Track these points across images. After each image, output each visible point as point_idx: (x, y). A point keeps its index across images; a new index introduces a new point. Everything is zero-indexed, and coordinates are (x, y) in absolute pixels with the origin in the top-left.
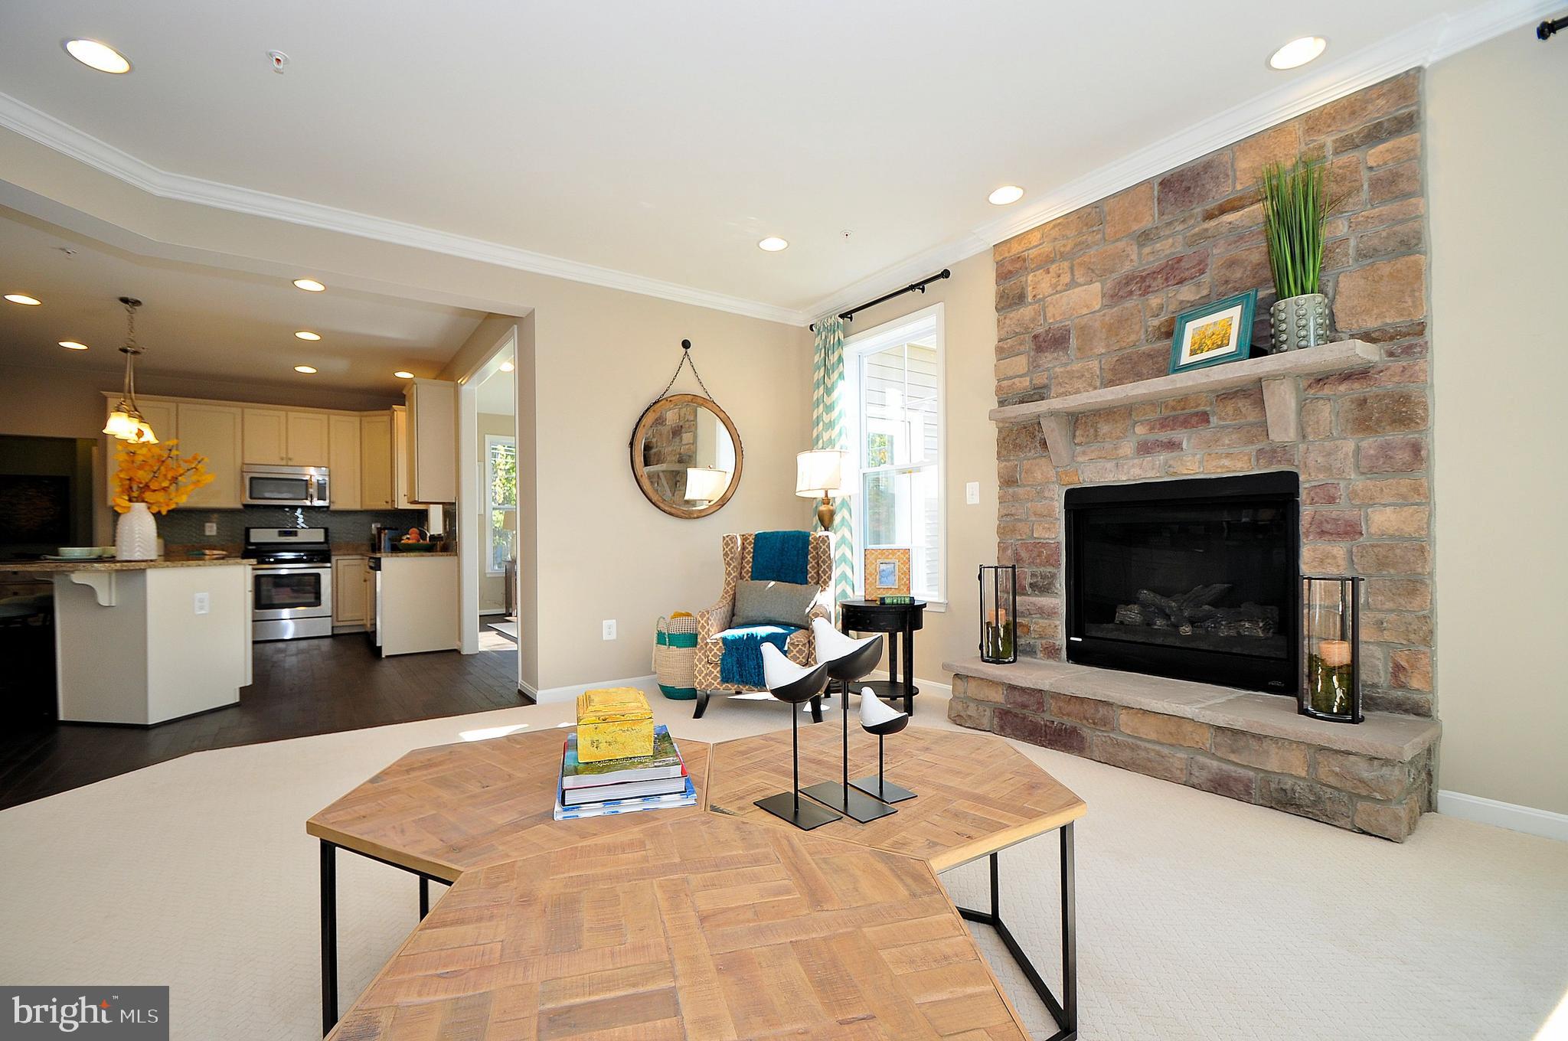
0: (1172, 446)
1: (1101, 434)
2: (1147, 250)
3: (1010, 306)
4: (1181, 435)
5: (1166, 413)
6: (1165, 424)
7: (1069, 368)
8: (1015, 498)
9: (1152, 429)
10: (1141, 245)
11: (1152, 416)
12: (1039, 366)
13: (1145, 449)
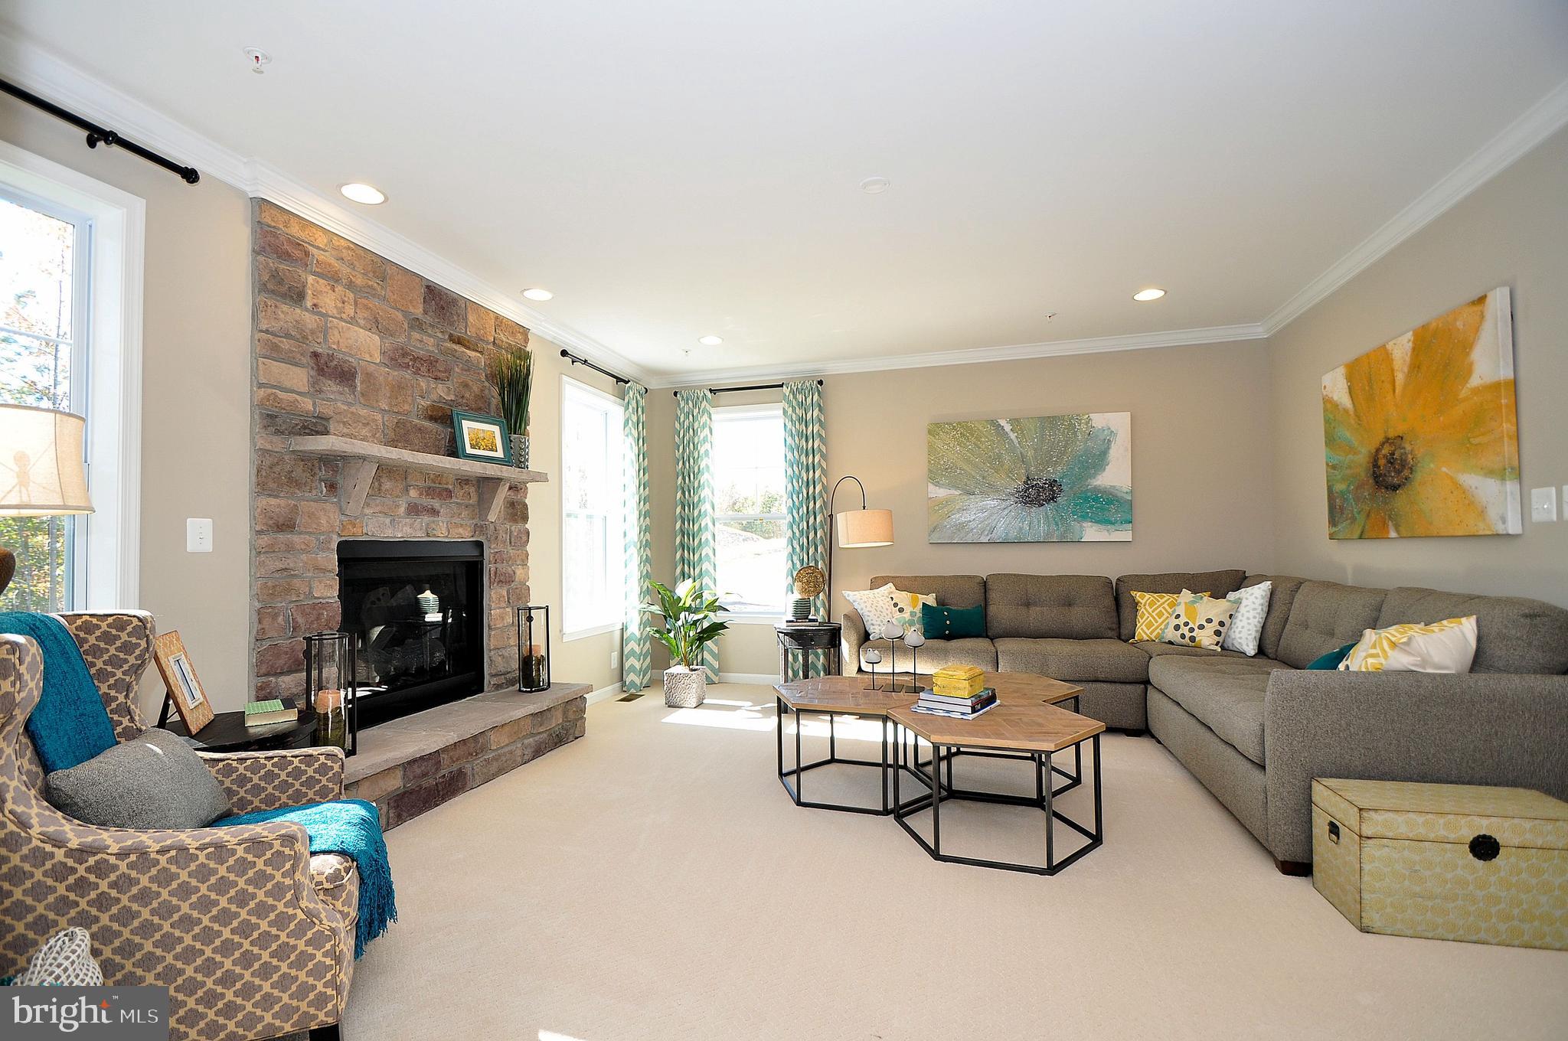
0: (434, 512)
1: (383, 489)
2: (416, 335)
3: (284, 296)
4: (436, 504)
5: (429, 483)
6: (430, 492)
7: (353, 409)
8: (290, 548)
9: (421, 494)
10: (411, 327)
11: (421, 484)
12: (320, 391)
13: (414, 510)
